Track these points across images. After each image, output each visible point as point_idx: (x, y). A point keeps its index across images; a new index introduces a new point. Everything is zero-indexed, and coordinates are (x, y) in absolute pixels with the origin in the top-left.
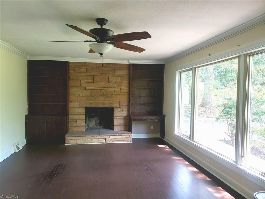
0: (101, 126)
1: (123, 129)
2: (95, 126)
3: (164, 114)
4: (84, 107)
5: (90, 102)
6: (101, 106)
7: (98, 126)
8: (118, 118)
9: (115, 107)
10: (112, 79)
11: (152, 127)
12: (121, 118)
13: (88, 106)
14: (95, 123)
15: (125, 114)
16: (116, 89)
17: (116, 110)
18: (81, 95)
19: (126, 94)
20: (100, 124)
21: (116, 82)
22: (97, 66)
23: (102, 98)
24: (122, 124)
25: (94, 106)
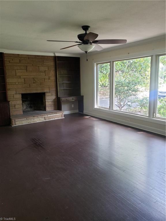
0: (32, 109)
1: (53, 109)
2: (26, 110)
3: (82, 94)
4: (20, 93)
5: (25, 89)
6: (35, 92)
7: (29, 109)
8: (49, 101)
9: (46, 92)
10: (42, 69)
11: (73, 106)
12: (51, 100)
13: (24, 92)
14: (26, 107)
15: (54, 97)
16: (46, 77)
17: (47, 94)
18: (16, 83)
19: (53, 81)
20: (31, 107)
21: (45, 71)
22: (29, 58)
23: (35, 85)
24: (52, 105)
25: (28, 92)
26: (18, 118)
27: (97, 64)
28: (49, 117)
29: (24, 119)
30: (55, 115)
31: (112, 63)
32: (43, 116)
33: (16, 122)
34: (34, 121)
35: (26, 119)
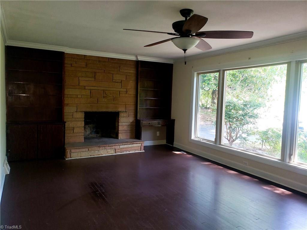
0: (98, 135)
1: (129, 137)
2: (90, 136)
3: (172, 118)
4: (83, 111)
5: (90, 105)
6: (104, 110)
7: (94, 135)
8: (124, 124)
9: (121, 111)
10: (117, 77)
11: (158, 134)
12: (126, 124)
13: (88, 110)
14: (90, 132)
15: (131, 119)
16: (121, 90)
17: (121, 115)
18: (79, 96)
19: (132, 95)
20: (97, 132)
21: (121, 82)
22: (99, 61)
23: (106, 100)
24: (128, 131)
25: (95, 110)
26: (75, 148)
27: (198, 74)
28: (122, 149)
29: (84, 150)
30: (130, 146)
31: (221, 72)
32: (113, 147)
33: (72, 154)
34: (99, 153)
35: (87, 149)
